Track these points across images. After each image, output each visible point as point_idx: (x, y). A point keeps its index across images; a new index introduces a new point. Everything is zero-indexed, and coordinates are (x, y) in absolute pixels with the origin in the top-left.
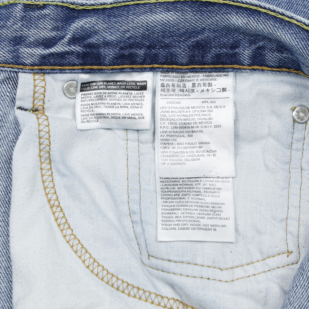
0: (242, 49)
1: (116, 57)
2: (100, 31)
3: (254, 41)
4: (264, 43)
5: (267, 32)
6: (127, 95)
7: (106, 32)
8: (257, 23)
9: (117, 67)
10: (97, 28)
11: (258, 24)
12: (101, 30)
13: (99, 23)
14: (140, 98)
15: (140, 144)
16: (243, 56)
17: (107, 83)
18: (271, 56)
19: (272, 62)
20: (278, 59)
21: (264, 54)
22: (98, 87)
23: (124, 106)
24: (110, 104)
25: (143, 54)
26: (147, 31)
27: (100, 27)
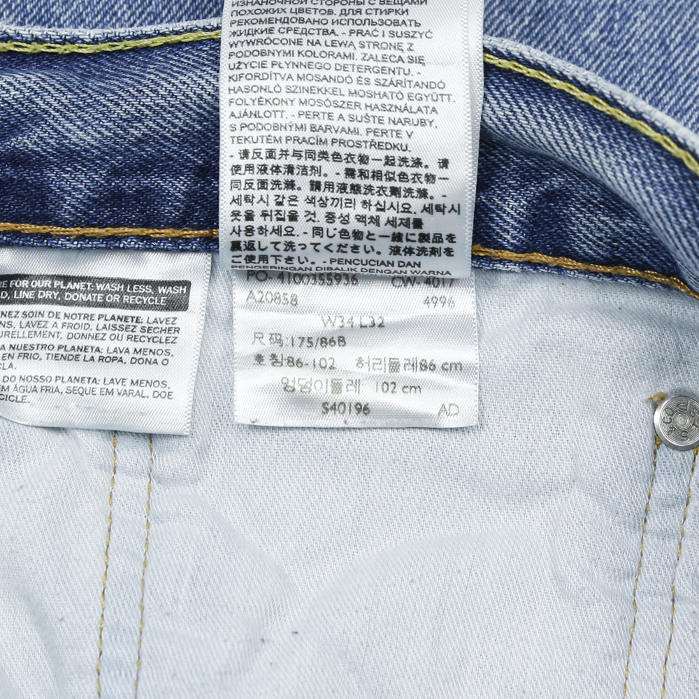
0: (499, 195)
1: (95, 201)
2: (50, 114)
3: (537, 171)
4: (567, 180)
5: (564, 153)
6: (123, 323)
7: (67, 119)
8: (537, 121)
9: (97, 230)
10: (41, 103)
11: (539, 123)
12: (53, 112)
13: (50, 89)
14: (164, 336)
15: (154, 483)
16: (501, 218)
17: (65, 284)
18: (588, 223)
19: (588, 245)
20: (606, 233)
21: (565, 215)
22: (36, 295)
23: (112, 356)
24: (69, 348)
25: (183, 194)
26: (200, 123)
27: (51, 101)
